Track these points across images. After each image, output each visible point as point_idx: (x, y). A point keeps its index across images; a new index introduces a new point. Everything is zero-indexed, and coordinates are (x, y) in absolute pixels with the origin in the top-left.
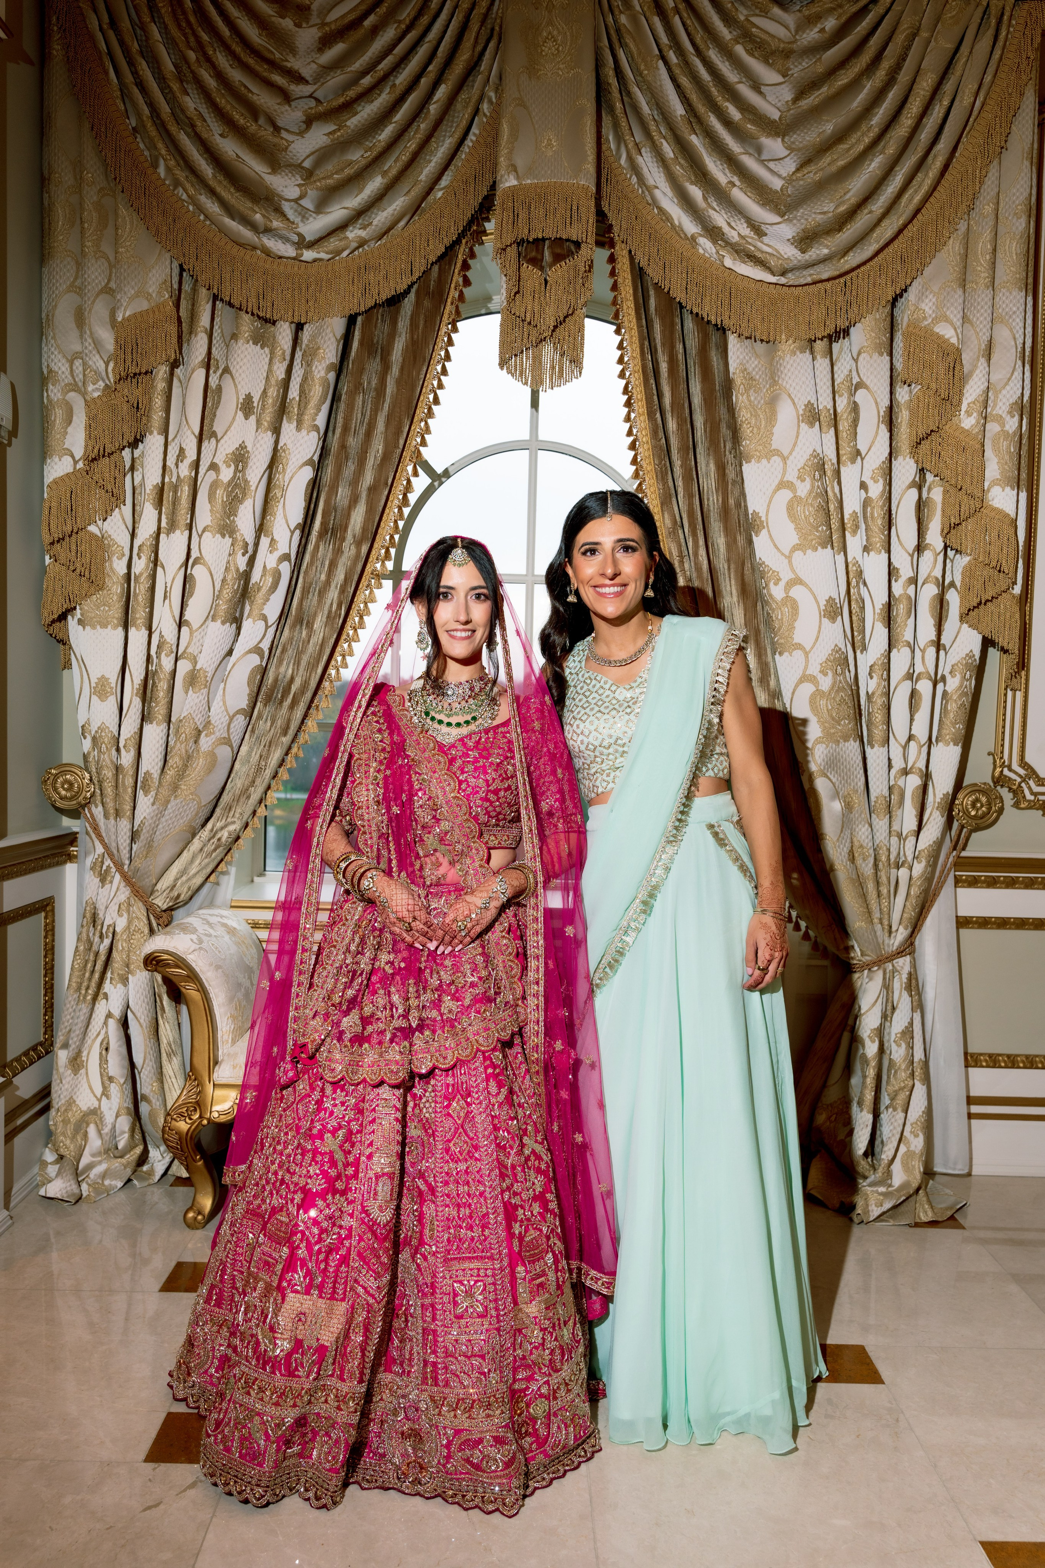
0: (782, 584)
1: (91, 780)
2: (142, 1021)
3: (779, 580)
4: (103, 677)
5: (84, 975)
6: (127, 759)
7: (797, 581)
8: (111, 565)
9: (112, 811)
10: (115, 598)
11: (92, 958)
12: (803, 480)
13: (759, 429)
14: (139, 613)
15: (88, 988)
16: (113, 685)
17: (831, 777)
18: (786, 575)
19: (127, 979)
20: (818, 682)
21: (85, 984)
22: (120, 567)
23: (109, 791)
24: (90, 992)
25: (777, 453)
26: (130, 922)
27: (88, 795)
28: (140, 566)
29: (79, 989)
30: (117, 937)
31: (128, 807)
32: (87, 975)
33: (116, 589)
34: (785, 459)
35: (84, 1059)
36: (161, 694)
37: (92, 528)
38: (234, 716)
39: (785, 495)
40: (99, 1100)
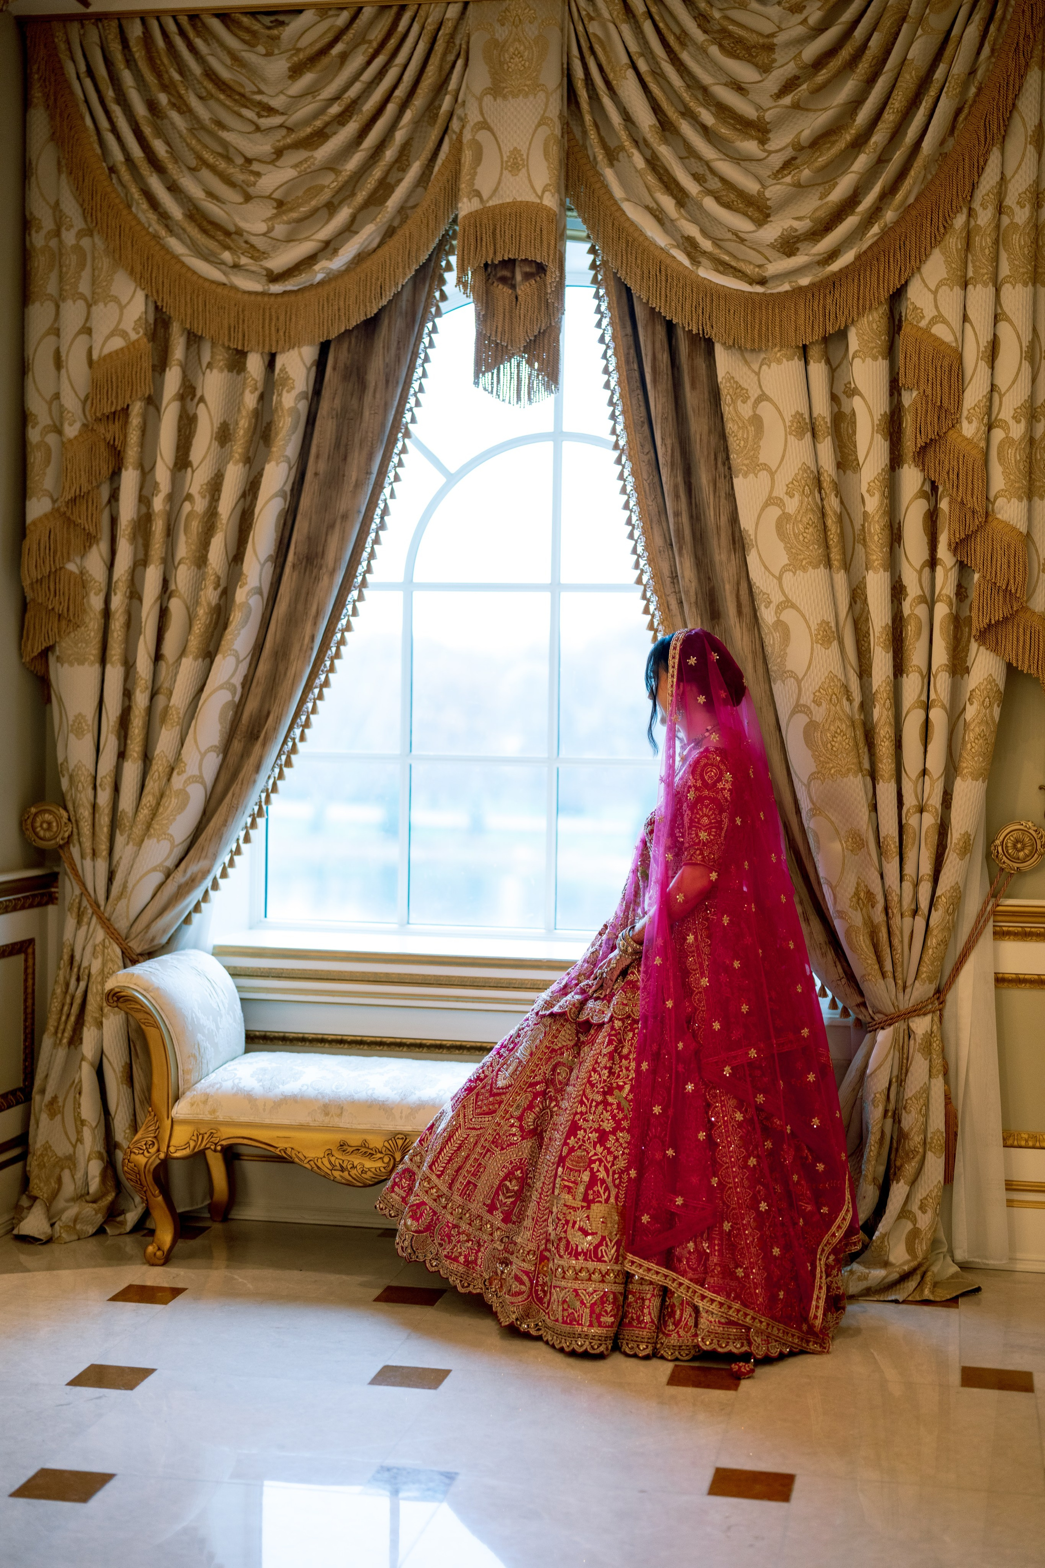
0: (773, 606)
1: (69, 819)
2: (115, 1065)
3: (770, 602)
4: (80, 714)
5: (60, 1018)
6: (104, 797)
7: (787, 604)
8: (88, 602)
9: (88, 851)
10: (92, 634)
11: (68, 1000)
12: (792, 496)
13: (746, 440)
14: (116, 650)
15: (64, 1031)
16: (90, 722)
17: (830, 815)
18: (777, 598)
19: (101, 1023)
20: (811, 712)
21: (61, 1027)
22: (96, 602)
23: (86, 829)
24: (66, 1035)
25: (765, 467)
26: (104, 964)
27: (66, 835)
28: (118, 601)
29: (56, 1033)
30: (93, 979)
31: (103, 847)
32: (64, 1018)
33: (93, 624)
34: (772, 474)
35: (61, 1104)
36: (137, 731)
37: (71, 567)
38: (206, 753)
39: (774, 512)
40: (74, 1146)
